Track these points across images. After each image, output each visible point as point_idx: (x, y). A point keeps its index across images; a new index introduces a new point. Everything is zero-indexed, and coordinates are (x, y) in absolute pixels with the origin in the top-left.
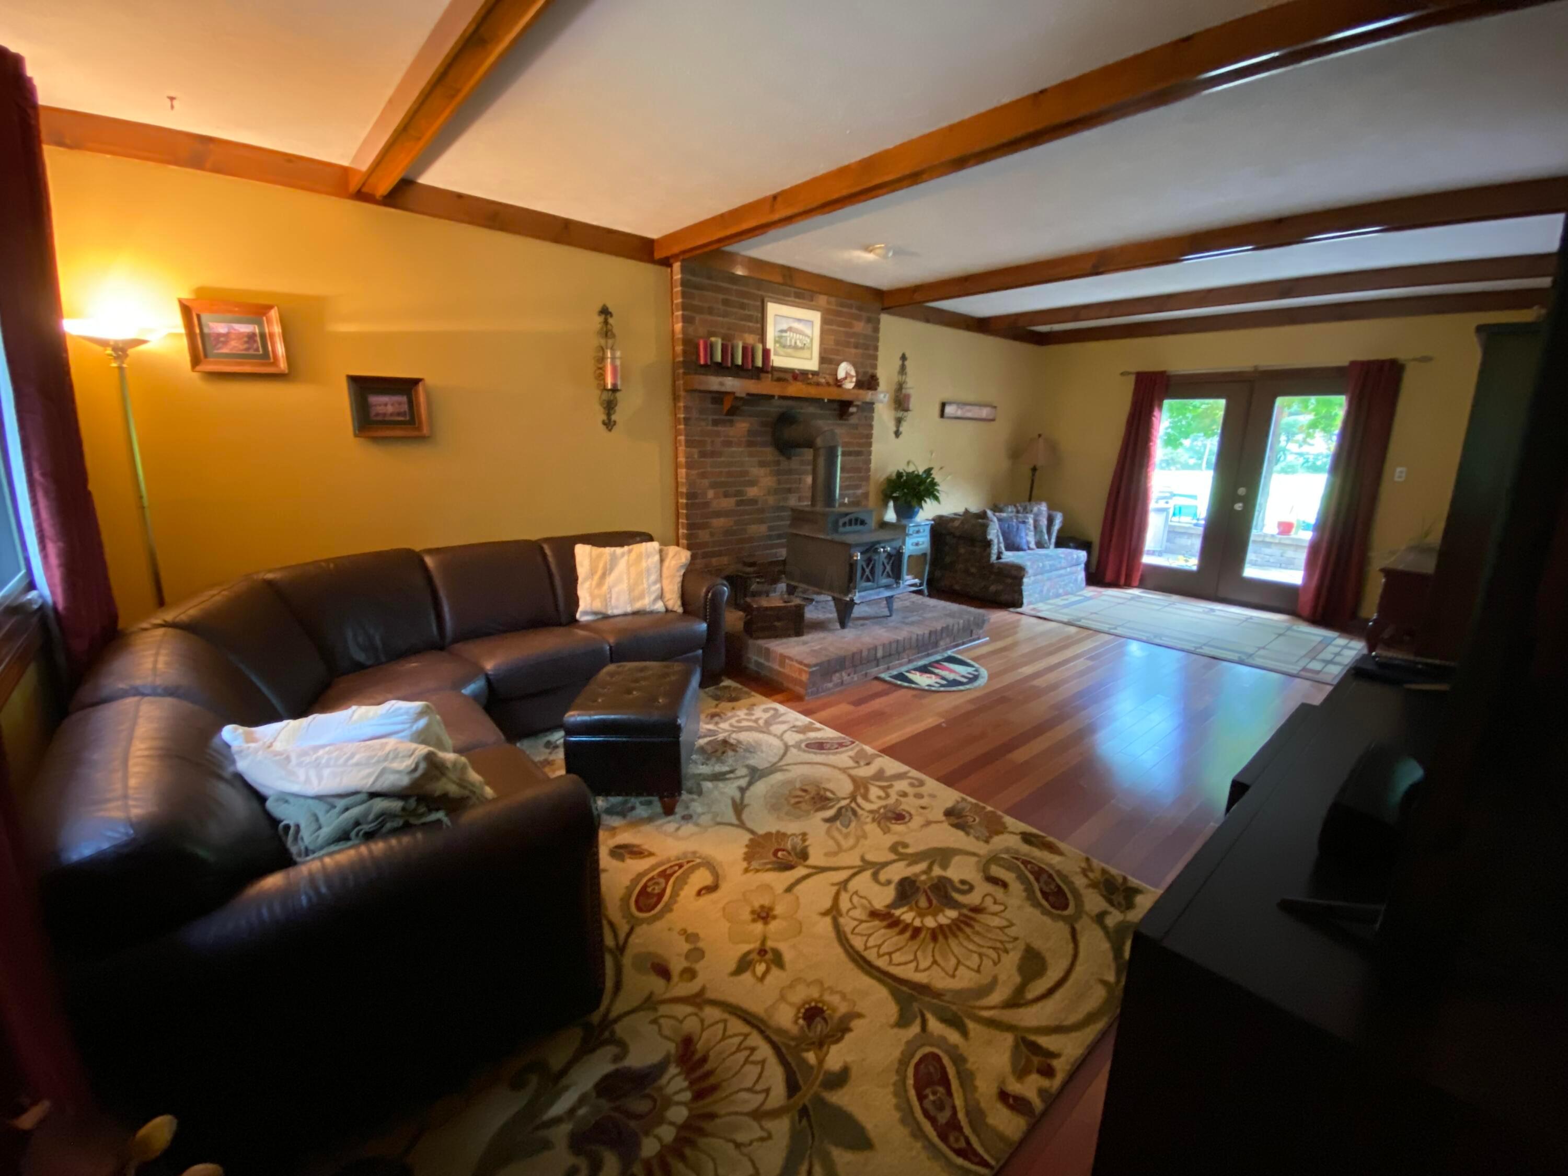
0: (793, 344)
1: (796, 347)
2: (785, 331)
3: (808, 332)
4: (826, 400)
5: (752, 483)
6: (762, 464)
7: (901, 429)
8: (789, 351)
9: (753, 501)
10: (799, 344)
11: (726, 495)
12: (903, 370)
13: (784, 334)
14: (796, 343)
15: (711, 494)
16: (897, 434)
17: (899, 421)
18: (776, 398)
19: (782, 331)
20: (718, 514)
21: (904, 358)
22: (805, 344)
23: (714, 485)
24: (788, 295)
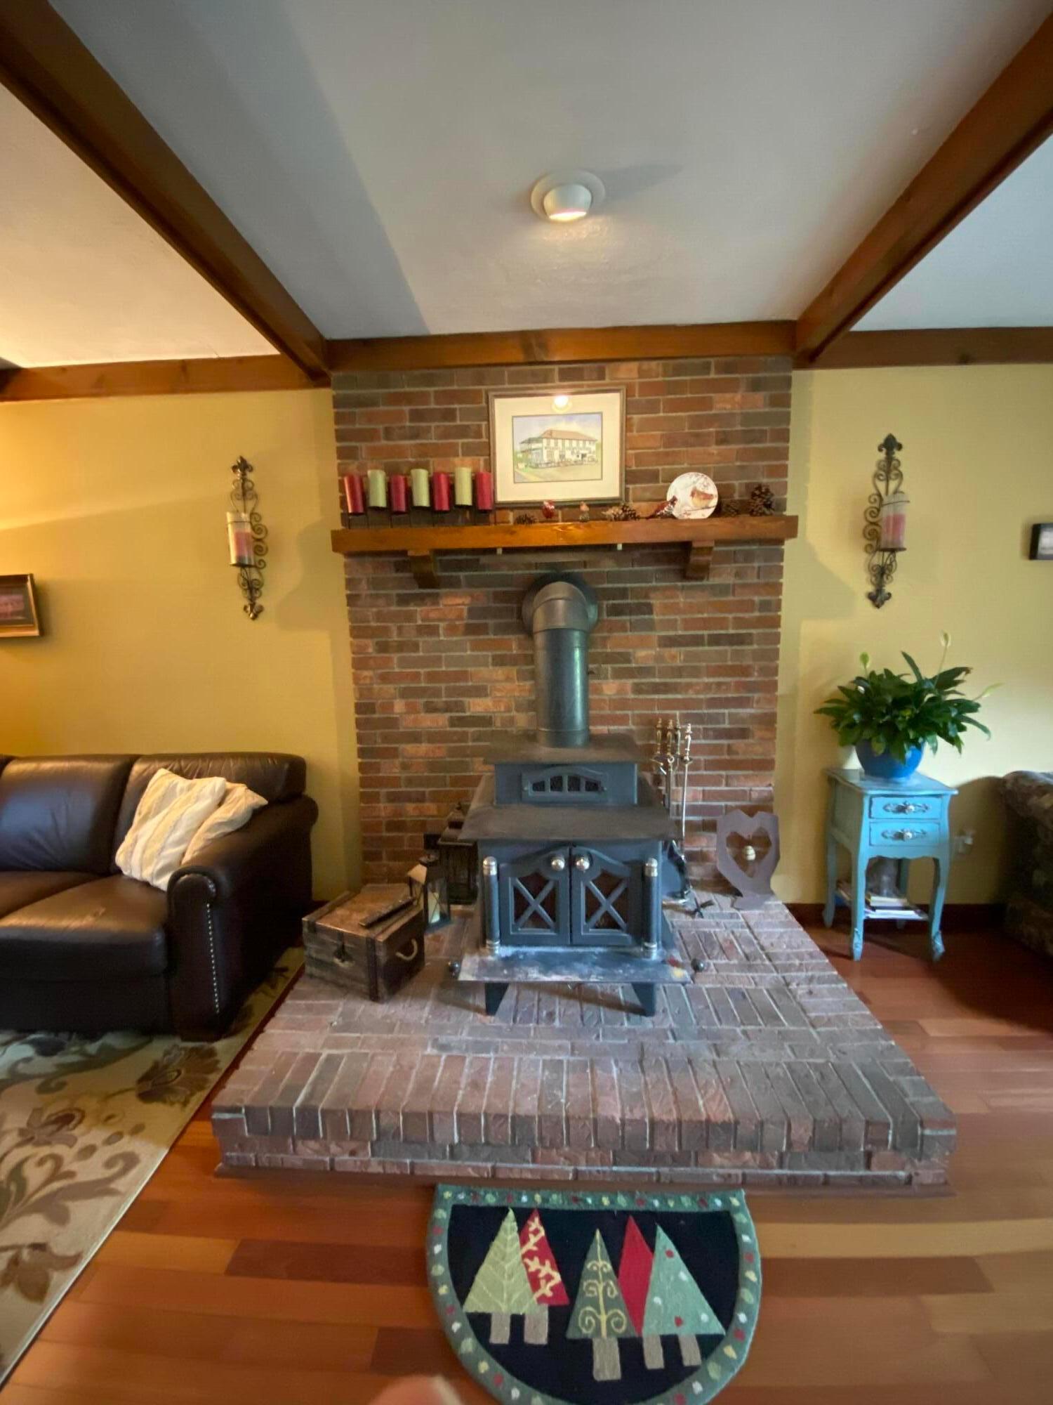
0: (556, 457)
1: (563, 463)
2: (538, 440)
3: (594, 433)
4: (620, 547)
5: (480, 692)
6: (500, 661)
7: (888, 588)
8: (551, 471)
9: (485, 721)
10: (569, 455)
11: (431, 708)
12: (889, 468)
13: (534, 446)
14: (562, 456)
15: (399, 706)
16: (878, 598)
17: (881, 574)
18: (500, 551)
19: (530, 441)
20: (415, 737)
21: (890, 445)
22: (583, 456)
23: (404, 694)
24: (546, 378)
